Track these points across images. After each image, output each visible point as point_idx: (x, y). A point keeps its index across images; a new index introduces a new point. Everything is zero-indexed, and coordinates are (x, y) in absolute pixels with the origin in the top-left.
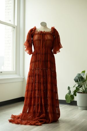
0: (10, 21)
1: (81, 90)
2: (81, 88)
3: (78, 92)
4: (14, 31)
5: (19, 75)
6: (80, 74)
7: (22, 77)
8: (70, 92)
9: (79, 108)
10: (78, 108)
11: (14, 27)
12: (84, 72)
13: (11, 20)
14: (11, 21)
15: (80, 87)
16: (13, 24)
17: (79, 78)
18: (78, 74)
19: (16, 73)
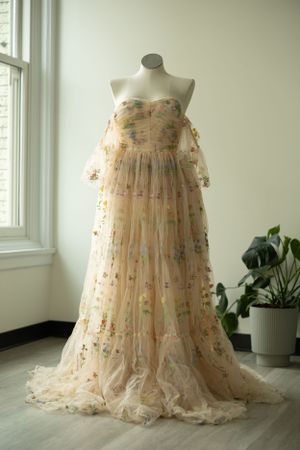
0: (4, 45)
1: (267, 297)
2: (268, 288)
3: (254, 302)
4: (19, 81)
5: (39, 242)
6: (264, 239)
7: (47, 248)
8: (225, 303)
9: (259, 360)
10: (255, 362)
11: (20, 69)
12: (275, 231)
13: (8, 41)
14: (9, 46)
15: (263, 287)
16: (14, 56)
17: (260, 254)
18: (256, 238)
19: (27, 236)
